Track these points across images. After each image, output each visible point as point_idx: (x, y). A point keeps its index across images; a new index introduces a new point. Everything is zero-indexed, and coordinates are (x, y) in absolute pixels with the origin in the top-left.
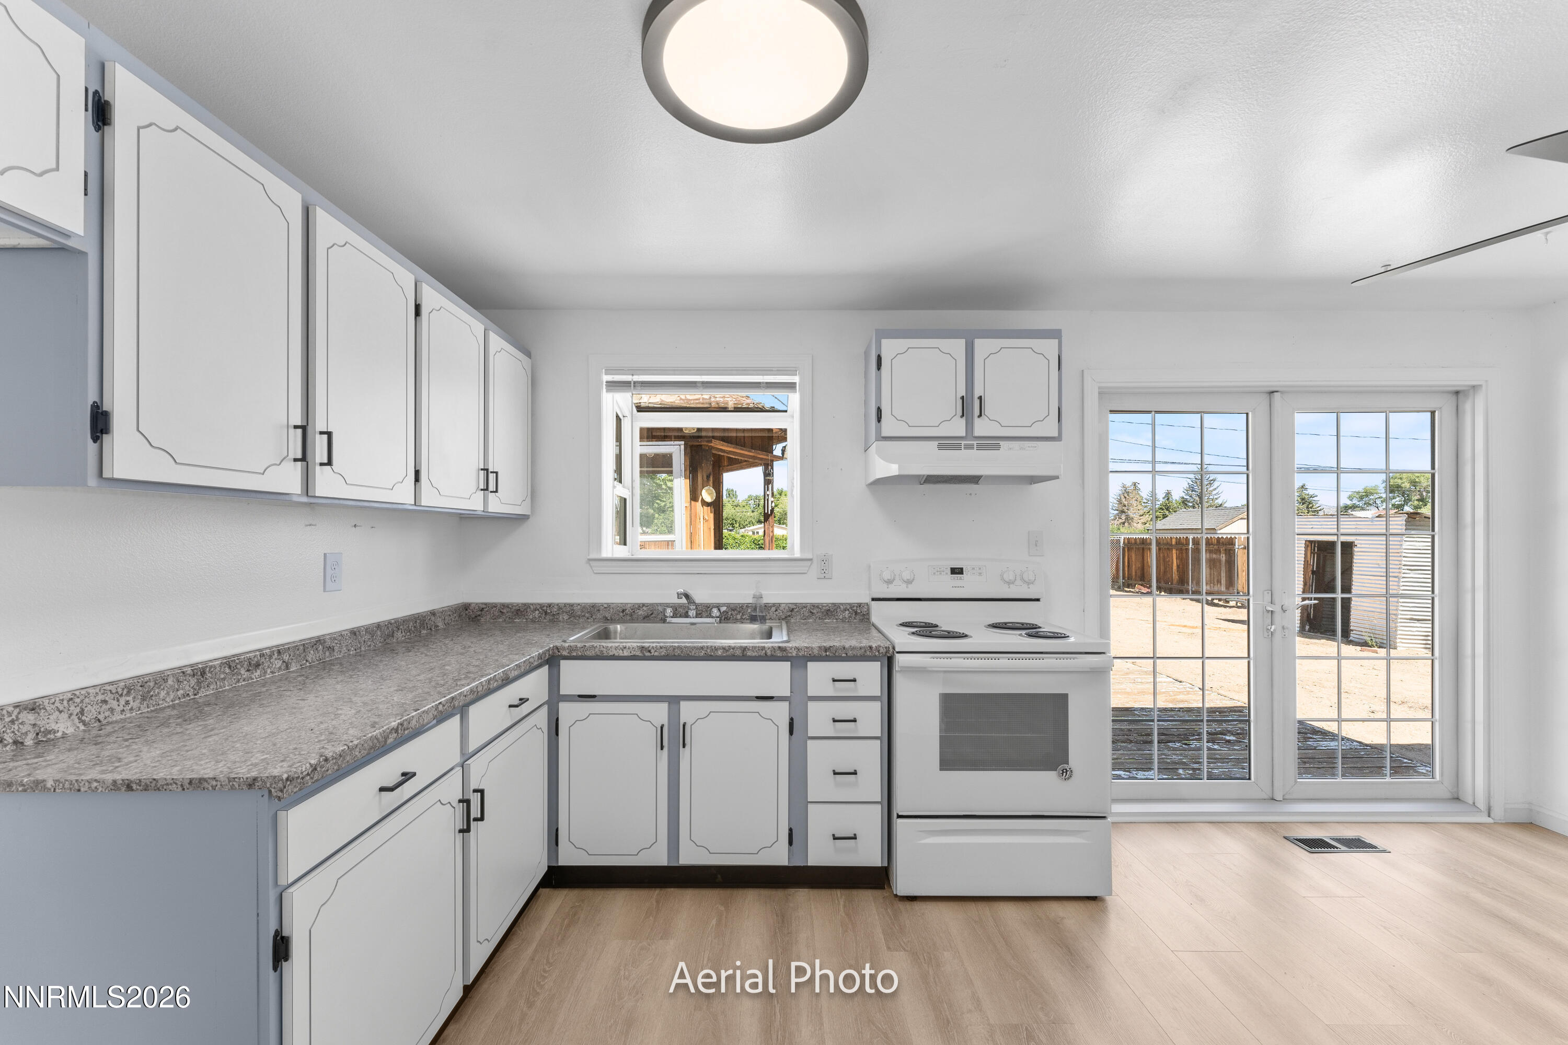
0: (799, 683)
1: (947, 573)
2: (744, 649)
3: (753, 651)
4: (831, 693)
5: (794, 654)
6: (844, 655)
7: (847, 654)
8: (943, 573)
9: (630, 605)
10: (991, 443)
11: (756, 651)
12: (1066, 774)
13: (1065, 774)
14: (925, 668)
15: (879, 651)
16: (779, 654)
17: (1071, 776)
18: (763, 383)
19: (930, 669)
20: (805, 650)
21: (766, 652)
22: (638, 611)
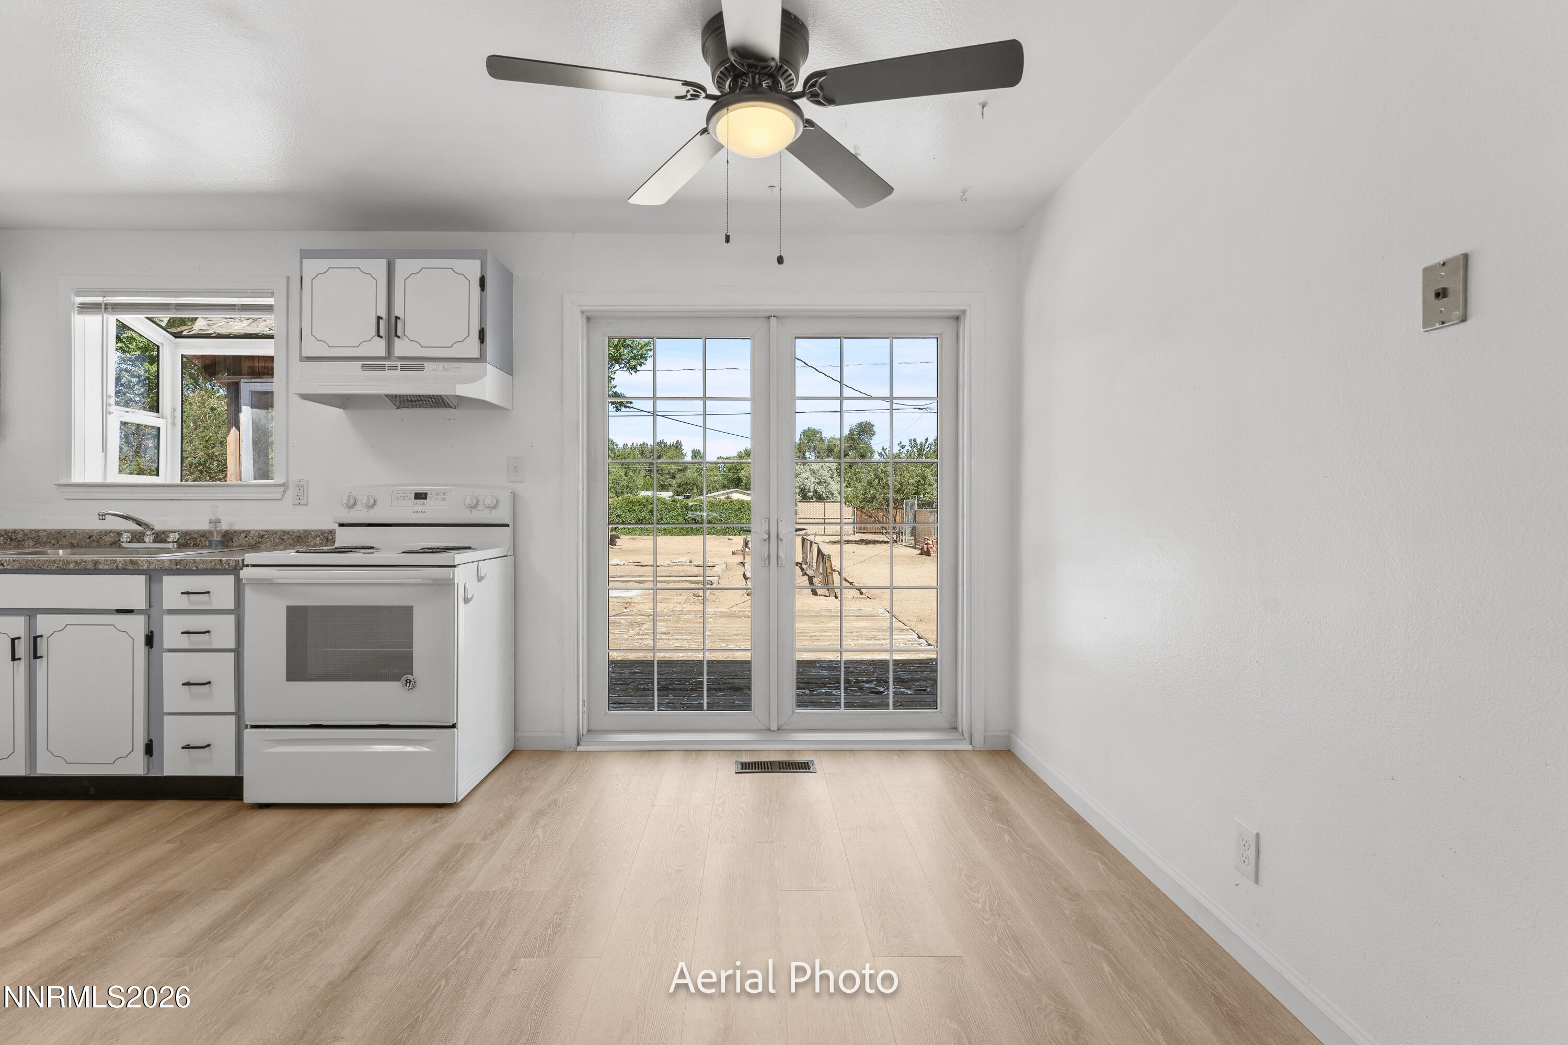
0: (152, 596)
1: (410, 499)
2: (96, 563)
3: (105, 564)
4: (186, 606)
5: (145, 568)
6: (194, 568)
7: (197, 567)
8: (406, 498)
9: (97, 531)
10: (415, 363)
11: (108, 564)
12: (410, 684)
13: (408, 684)
14: (271, 580)
15: (228, 565)
16: (130, 567)
17: (414, 687)
18: (238, 305)
19: (275, 581)
20: (157, 563)
21: (117, 565)
22: (105, 537)
